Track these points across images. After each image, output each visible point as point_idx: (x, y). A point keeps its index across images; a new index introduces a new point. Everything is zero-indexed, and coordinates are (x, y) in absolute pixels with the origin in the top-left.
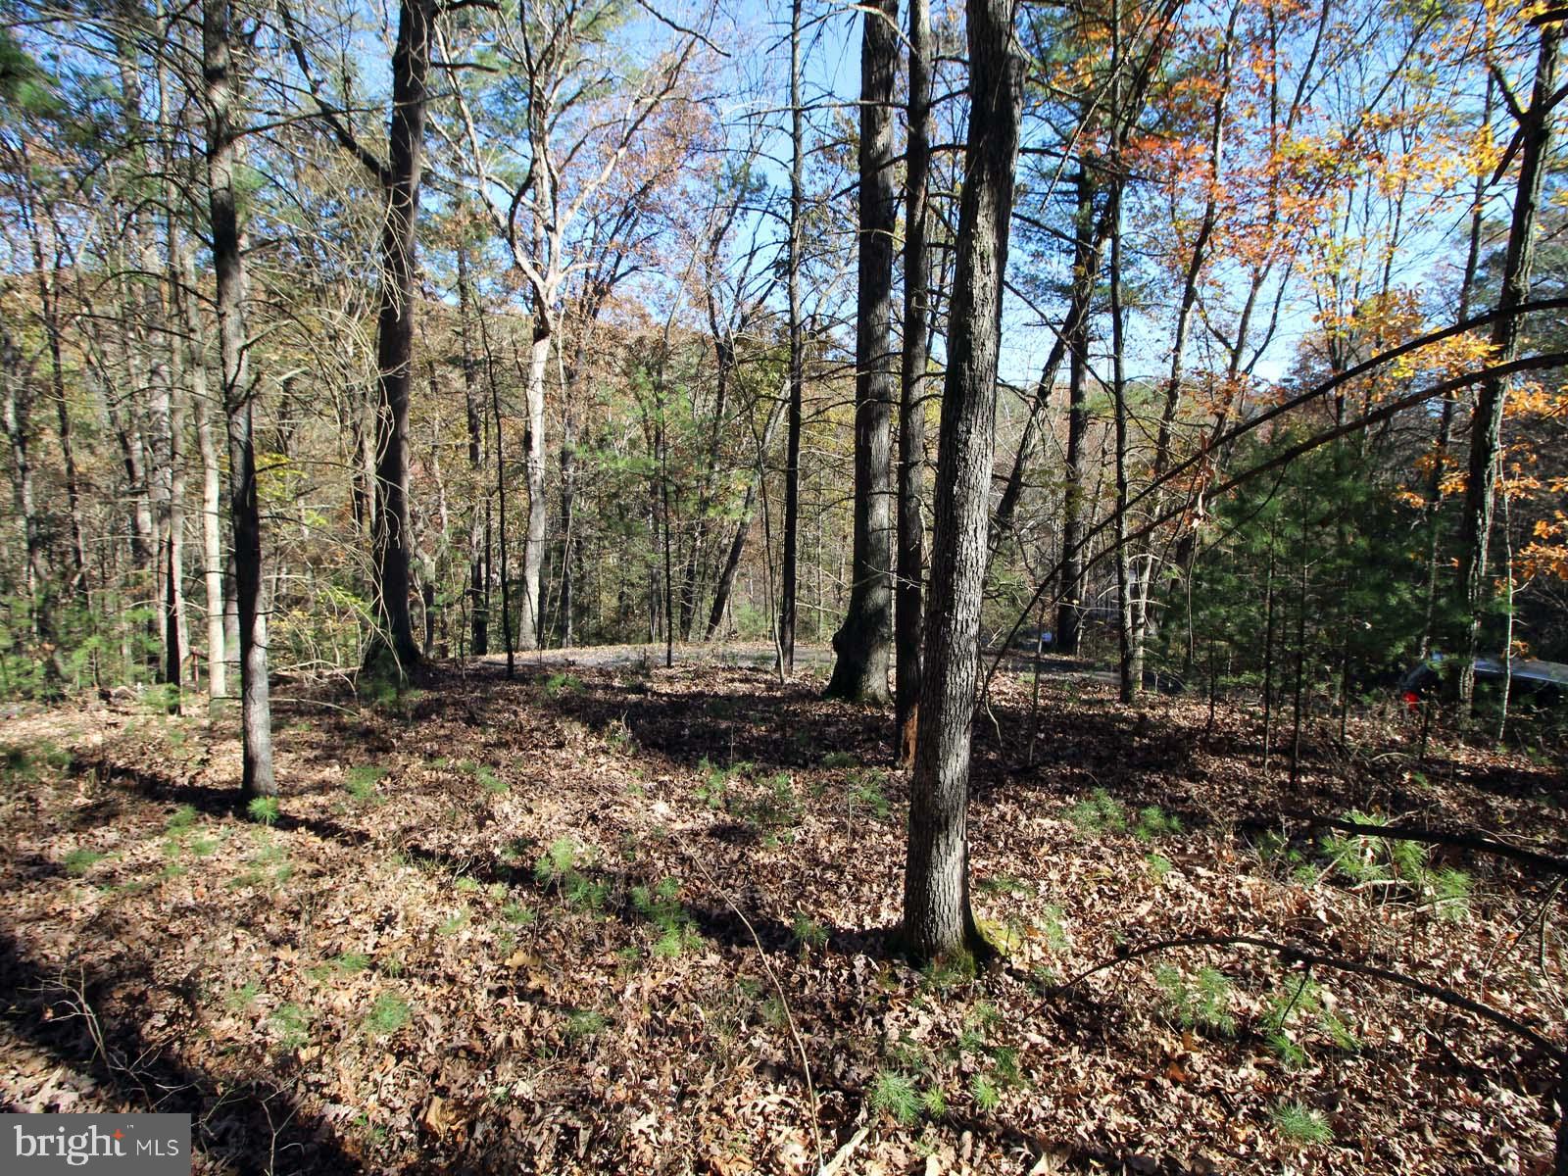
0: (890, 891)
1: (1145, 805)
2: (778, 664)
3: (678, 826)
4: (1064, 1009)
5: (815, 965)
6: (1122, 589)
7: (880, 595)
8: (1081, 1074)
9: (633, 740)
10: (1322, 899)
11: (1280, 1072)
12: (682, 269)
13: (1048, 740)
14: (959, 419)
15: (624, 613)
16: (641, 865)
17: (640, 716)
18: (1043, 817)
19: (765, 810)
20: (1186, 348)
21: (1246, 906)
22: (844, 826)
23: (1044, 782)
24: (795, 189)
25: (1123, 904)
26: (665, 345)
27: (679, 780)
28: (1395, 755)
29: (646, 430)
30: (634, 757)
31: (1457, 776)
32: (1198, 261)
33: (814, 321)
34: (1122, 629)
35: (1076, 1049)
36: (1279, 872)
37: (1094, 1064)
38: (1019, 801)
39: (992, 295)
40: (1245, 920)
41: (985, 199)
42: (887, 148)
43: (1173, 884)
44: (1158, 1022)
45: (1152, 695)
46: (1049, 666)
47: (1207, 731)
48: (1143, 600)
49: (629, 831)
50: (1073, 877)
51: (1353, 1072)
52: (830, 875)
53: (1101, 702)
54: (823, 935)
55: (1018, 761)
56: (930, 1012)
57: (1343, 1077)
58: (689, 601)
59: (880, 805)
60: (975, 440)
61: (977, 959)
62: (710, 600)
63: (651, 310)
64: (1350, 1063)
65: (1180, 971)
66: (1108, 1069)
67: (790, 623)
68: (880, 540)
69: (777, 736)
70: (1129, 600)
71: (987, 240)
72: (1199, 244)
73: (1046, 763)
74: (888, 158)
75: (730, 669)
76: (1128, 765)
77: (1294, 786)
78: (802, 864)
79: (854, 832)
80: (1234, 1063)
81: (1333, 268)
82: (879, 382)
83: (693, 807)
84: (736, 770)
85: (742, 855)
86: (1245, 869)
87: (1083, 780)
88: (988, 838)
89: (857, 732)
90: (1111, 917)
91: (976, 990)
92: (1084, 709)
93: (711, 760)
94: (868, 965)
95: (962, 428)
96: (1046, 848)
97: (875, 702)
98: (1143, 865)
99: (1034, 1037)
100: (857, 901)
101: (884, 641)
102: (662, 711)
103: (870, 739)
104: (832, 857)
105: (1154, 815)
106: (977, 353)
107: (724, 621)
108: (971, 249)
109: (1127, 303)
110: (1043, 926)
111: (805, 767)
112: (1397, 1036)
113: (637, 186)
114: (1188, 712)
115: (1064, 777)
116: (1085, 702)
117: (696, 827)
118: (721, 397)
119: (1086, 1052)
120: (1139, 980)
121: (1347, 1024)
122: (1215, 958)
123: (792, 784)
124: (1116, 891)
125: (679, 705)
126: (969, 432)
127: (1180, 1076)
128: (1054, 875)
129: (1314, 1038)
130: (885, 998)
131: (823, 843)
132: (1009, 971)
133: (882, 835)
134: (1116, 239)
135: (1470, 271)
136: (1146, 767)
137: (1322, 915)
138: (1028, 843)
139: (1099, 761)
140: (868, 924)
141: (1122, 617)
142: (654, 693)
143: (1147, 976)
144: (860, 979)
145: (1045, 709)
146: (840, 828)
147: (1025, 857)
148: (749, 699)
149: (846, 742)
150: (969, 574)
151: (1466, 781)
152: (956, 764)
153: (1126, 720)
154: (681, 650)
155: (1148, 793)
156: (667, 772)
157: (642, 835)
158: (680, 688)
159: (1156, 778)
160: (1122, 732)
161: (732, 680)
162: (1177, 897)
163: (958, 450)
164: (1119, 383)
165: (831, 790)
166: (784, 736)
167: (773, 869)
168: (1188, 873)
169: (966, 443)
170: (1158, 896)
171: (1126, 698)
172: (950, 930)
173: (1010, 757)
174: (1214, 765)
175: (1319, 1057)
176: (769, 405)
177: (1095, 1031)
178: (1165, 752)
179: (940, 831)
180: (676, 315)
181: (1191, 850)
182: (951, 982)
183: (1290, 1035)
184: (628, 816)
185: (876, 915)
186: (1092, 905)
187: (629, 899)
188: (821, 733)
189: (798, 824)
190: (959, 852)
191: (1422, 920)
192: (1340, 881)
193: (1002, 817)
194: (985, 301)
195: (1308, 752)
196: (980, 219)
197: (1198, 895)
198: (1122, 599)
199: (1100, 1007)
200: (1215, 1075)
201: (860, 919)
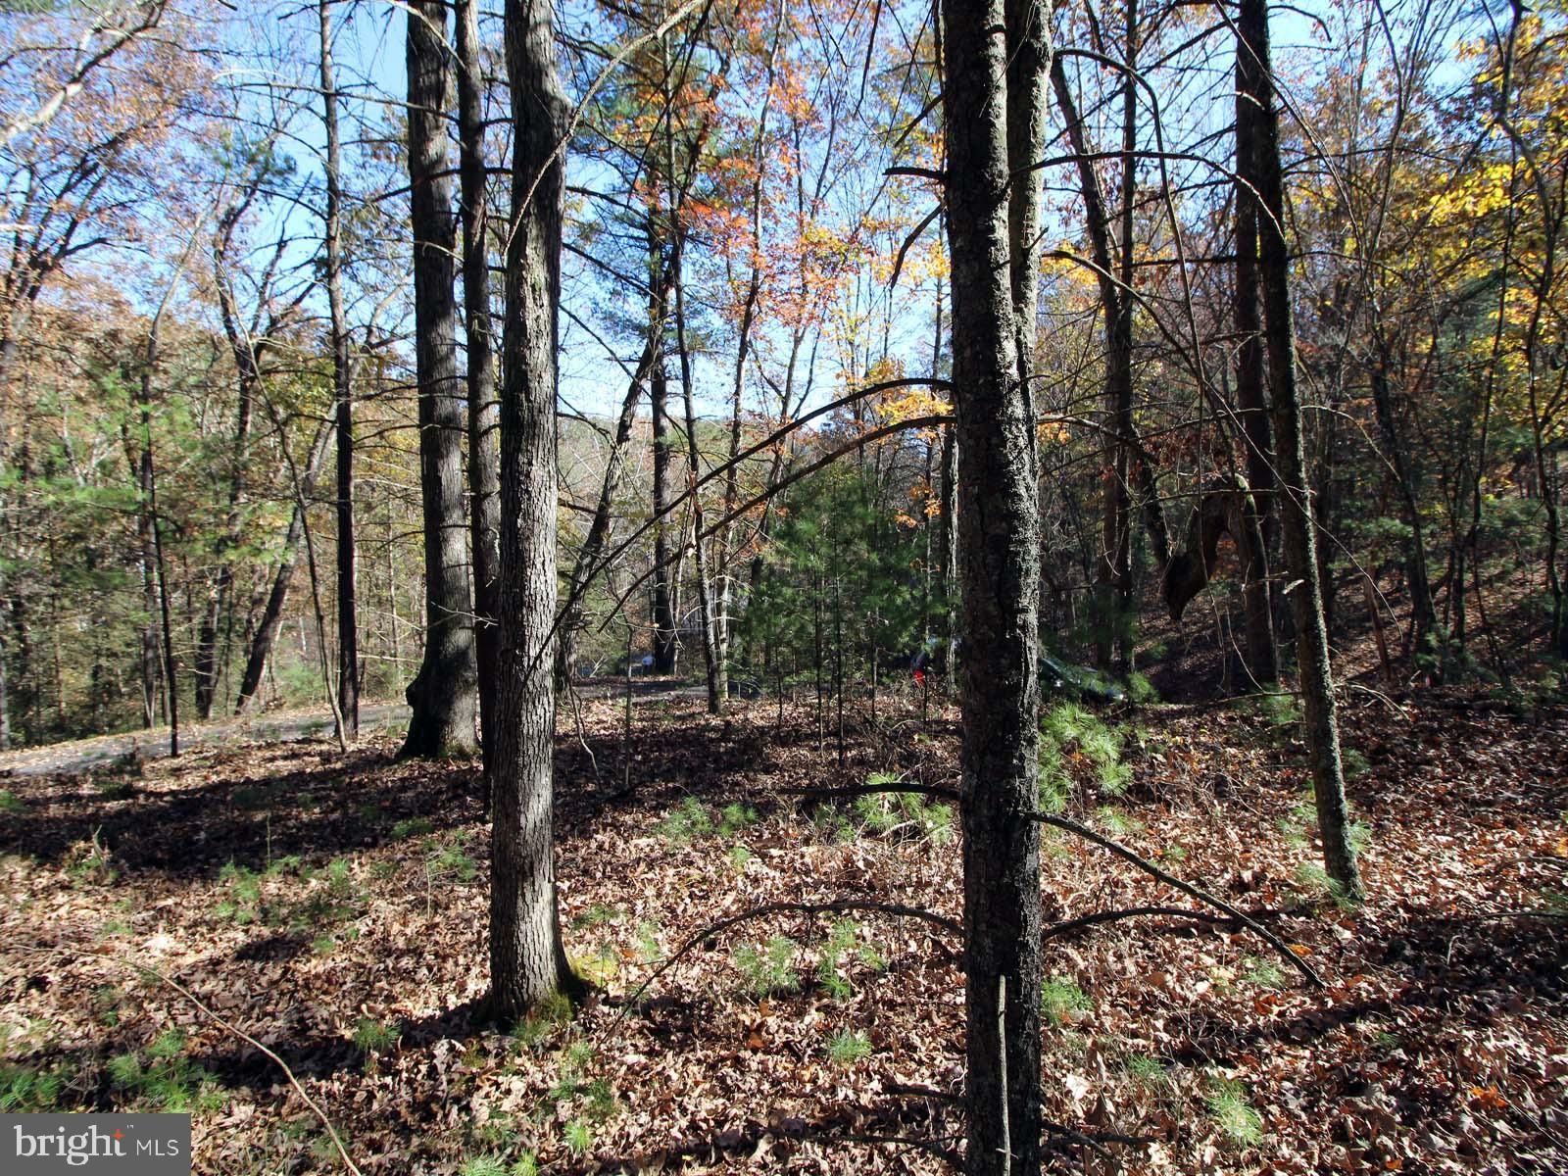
0: (478, 958)
1: (728, 803)
2: (337, 731)
3: (190, 958)
4: (658, 1019)
5: (386, 1069)
6: (704, 609)
7: (462, 637)
8: (675, 1076)
9: (113, 862)
10: (862, 850)
11: (835, 1008)
12: (177, 249)
13: (644, 762)
14: (519, 450)
15: (103, 691)
16: (127, 1025)
17: (121, 830)
18: (640, 837)
19: (318, 910)
20: (743, 394)
21: (807, 873)
22: (423, 902)
23: (640, 803)
24: (331, 182)
25: (712, 901)
26: (152, 343)
27: (191, 901)
28: (909, 722)
29: (129, 450)
30: (117, 884)
31: (947, 731)
32: (748, 319)
33: (370, 332)
34: (707, 645)
35: (670, 1054)
36: (830, 838)
37: (687, 1060)
38: (615, 826)
39: (546, 328)
40: (807, 884)
41: (533, 231)
42: (440, 159)
43: (751, 871)
44: (740, 1000)
45: (737, 702)
46: (646, 689)
47: (778, 727)
48: (724, 617)
49: (108, 985)
50: (668, 889)
51: (885, 989)
52: (407, 962)
53: (692, 716)
54: (393, 1034)
55: (615, 788)
56: (524, 1074)
57: (878, 994)
58: (208, 667)
59: (466, 867)
60: (537, 472)
61: (572, 999)
62: (241, 662)
63: (128, 295)
64: (882, 981)
65: (759, 947)
66: (699, 1062)
67: (351, 678)
68: (457, 577)
69: (335, 816)
70: (711, 619)
71: (537, 273)
72: (749, 304)
73: (642, 783)
74: (441, 169)
75: (269, 746)
76: (716, 770)
77: (842, 762)
78: (369, 960)
79: (436, 905)
80: (800, 1014)
81: (850, 336)
82: (445, 407)
83: (212, 930)
84: (276, 868)
85: (286, 970)
86: (807, 842)
87: (676, 793)
88: (586, 872)
89: (440, 792)
90: (702, 916)
91: (572, 1033)
92: (677, 725)
93: (237, 865)
94: (452, 1048)
95: (522, 459)
96: (643, 866)
97: (462, 754)
98: (727, 859)
99: (632, 1058)
100: (439, 981)
101: (467, 686)
102: (163, 815)
103: (456, 797)
104: (409, 940)
105: (734, 812)
106: (534, 384)
107: (264, 687)
108: (521, 280)
109: (692, 348)
110: (640, 944)
111: (373, 845)
112: (913, 947)
113: (102, 138)
114: (762, 713)
115: (659, 794)
116: (680, 718)
117: (217, 953)
118: (244, 412)
119: (678, 1054)
120: (726, 966)
121: (879, 950)
122: (786, 927)
123: (357, 870)
124: (704, 891)
125: (187, 804)
126: (530, 464)
127: (758, 1043)
128: (650, 891)
129: (857, 970)
130: (473, 1078)
131: (396, 927)
132: (606, 1002)
133: (469, 899)
134: (679, 290)
135: (937, 348)
136: (731, 768)
137: (861, 864)
138: (625, 866)
139: (691, 771)
140: (453, 1002)
141: (706, 635)
142: (150, 794)
143: (731, 962)
144: (441, 1068)
145: (642, 731)
146: (420, 904)
147: (624, 882)
148: (298, 779)
149: (427, 805)
150: (540, 609)
151: (952, 733)
152: (539, 803)
153: (715, 729)
154: (194, 731)
155: (732, 792)
156: (170, 893)
157: (128, 985)
158: (192, 780)
159: (739, 777)
160: (711, 740)
161: (273, 759)
162: (756, 881)
163: (520, 482)
164: (689, 421)
165: (407, 864)
166: (345, 814)
167: (329, 977)
168: (763, 856)
169: (528, 475)
170: (740, 884)
171: (713, 708)
172: (542, 978)
173: (608, 785)
174: (784, 755)
175: (862, 984)
176: (314, 425)
177: (686, 1029)
178: (744, 752)
179: (524, 879)
180: (170, 305)
181: (766, 835)
182: (545, 1034)
183: (841, 973)
184: (106, 964)
185: (461, 989)
186: (685, 910)
187: (105, 1078)
188: (395, 800)
189: (363, 914)
190: (547, 894)
191: (926, 849)
192: (872, 833)
193: (600, 847)
194: (539, 333)
195: (850, 730)
196: (529, 251)
197: (772, 873)
198: (705, 618)
199: (691, 1006)
200: (786, 1030)
201: (443, 1000)
